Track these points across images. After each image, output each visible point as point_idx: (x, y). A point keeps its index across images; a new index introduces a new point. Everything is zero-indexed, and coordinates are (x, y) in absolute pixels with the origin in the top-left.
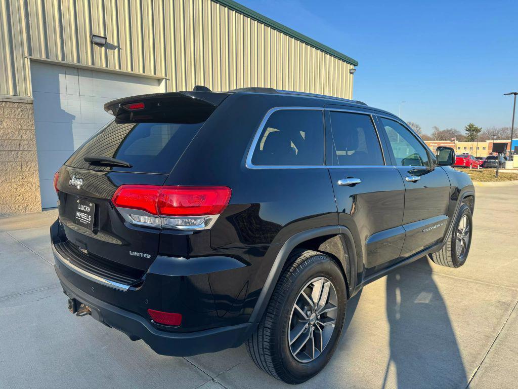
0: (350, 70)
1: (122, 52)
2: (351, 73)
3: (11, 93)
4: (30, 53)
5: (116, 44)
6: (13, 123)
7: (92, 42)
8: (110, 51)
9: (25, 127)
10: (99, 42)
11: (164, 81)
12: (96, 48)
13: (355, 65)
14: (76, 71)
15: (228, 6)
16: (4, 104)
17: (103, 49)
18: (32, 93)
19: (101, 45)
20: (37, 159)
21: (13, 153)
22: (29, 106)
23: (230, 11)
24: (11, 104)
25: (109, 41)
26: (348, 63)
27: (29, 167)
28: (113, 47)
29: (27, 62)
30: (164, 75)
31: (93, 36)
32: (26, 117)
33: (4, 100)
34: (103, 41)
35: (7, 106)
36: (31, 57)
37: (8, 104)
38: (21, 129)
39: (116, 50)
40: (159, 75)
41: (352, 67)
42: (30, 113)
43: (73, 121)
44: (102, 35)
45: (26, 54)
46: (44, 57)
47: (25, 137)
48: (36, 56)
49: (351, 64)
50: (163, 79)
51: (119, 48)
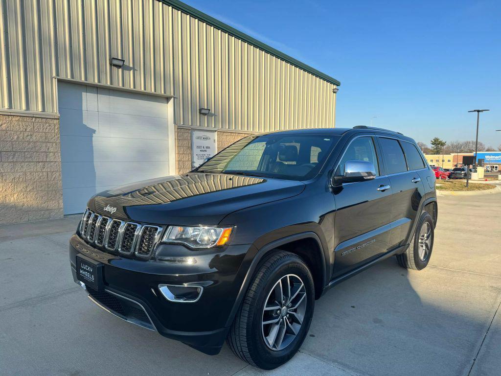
0: (333, 89)
1: (137, 73)
2: (334, 92)
3: (40, 109)
4: (58, 74)
5: (131, 66)
6: (41, 137)
7: (111, 64)
8: (126, 72)
9: (52, 141)
10: (117, 64)
11: (172, 99)
12: (115, 69)
14: (95, 90)
16: (34, 119)
17: (120, 70)
18: (58, 109)
19: (118, 67)
20: (61, 170)
21: (40, 164)
22: (57, 121)
24: (40, 119)
25: (126, 63)
26: (331, 83)
27: (54, 176)
28: (129, 69)
29: (55, 82)
30: (172, 94)
31: (111, 59)
32: (53, 131)
33: (35, 116)
34: (121, 63)
35: (37, 121)
36: (58, 78)
37: (38, 119)
38: (48, 142)
39: (132, 72)
40: (168, 94)
41: (335, 87)
42: (56, 127)
43: (94, 135)
44: (120, 58)
45: (54, 74)
46: (69, 77)
47: (51, 150)
48: (62, 77)
49: (334, 84)
50: (171, 97)
51: (134, 69)
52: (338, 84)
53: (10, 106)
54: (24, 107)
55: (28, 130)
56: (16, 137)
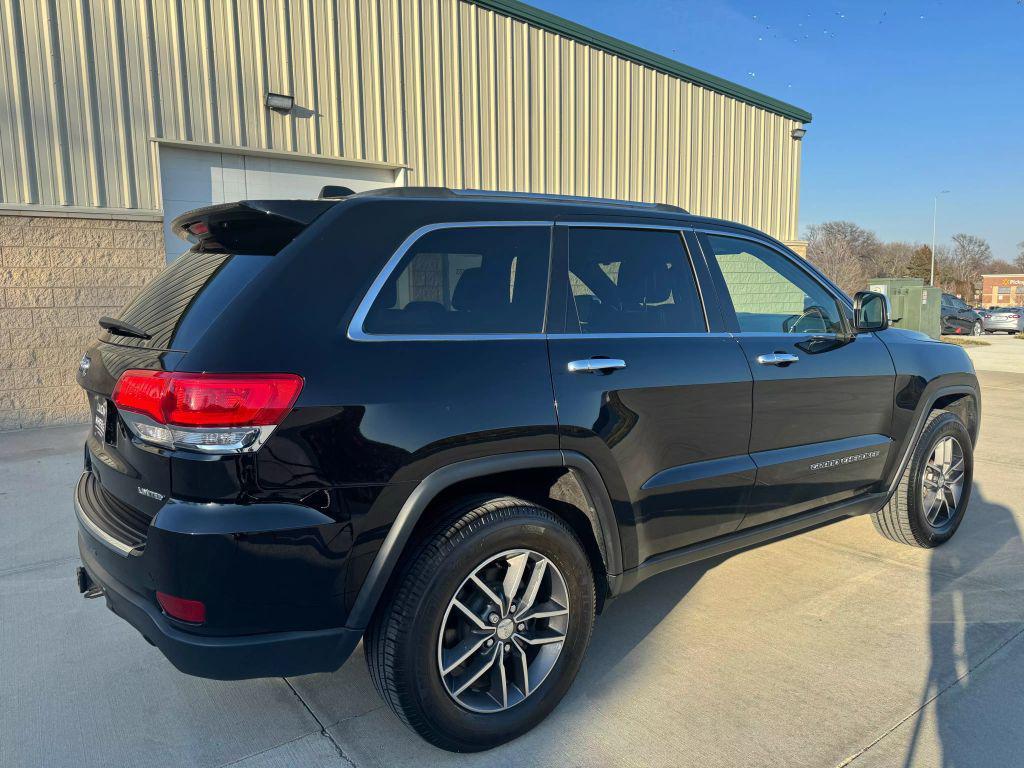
0: (793, 132)
1: (323, 122)
2: (795, 138)
3: (127, 204)
4: (159, 134)
5: (311, 107)
6: (128, 258)
7: (267, 107)
8: (301, 122)
9: (151, 264)
10: (282, 106)
11: (402, 171)
12: (275, 115)
13: (804, 122)
14: (240, 161)
15: (529, 20)
16: (114, 224)
17: (288, 117)
18: (162, 202)
19: (283, 111)
22: (156, 227)
23: (534, 30)
24: (126, 223)
25: (299, 102)
26: (788, 117)
28: (306, 114)
29: (155, 149)
30: (401, 162)
31: (269, 95)
32: (152, 247)
33: (115, 217)
34: (287, 103)
35: (119, 227)
36: (163, 140)
37: (121, 224)
38: (143, 267)
39: (312, 119)
40: (392, 162)
41: (798, 125)
42: (158, 239)
44: (286, 93)
45: (153, 134)
46: (183, 138)
48: (170, 137)
49: (796, 119)
50: (400, 168)
51: (317, 114)
52: (805, 118)
53: (70, 201)
54: (96, 202)
55: (103, 245)
56: (80, 260)
